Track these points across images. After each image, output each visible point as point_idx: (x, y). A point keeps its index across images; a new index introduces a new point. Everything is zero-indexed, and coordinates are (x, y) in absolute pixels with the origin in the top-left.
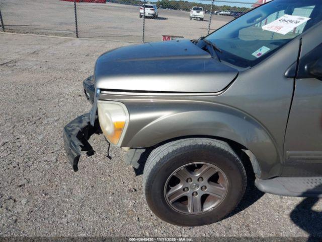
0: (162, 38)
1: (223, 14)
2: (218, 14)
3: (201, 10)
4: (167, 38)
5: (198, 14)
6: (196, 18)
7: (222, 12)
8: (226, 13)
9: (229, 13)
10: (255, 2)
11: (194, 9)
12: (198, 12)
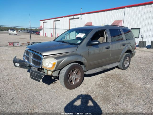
0: (9, 44)
1: (23, 32)
2: (20, 32)
3: (14, 30)
4: (11, 44)
5: (13, 32)
6: (13, 34)
7: (23, 31)
8: (25, 31)
9: (26, 31)
10: (39, 27)
11: (11, 30)
12: (13, 31)
